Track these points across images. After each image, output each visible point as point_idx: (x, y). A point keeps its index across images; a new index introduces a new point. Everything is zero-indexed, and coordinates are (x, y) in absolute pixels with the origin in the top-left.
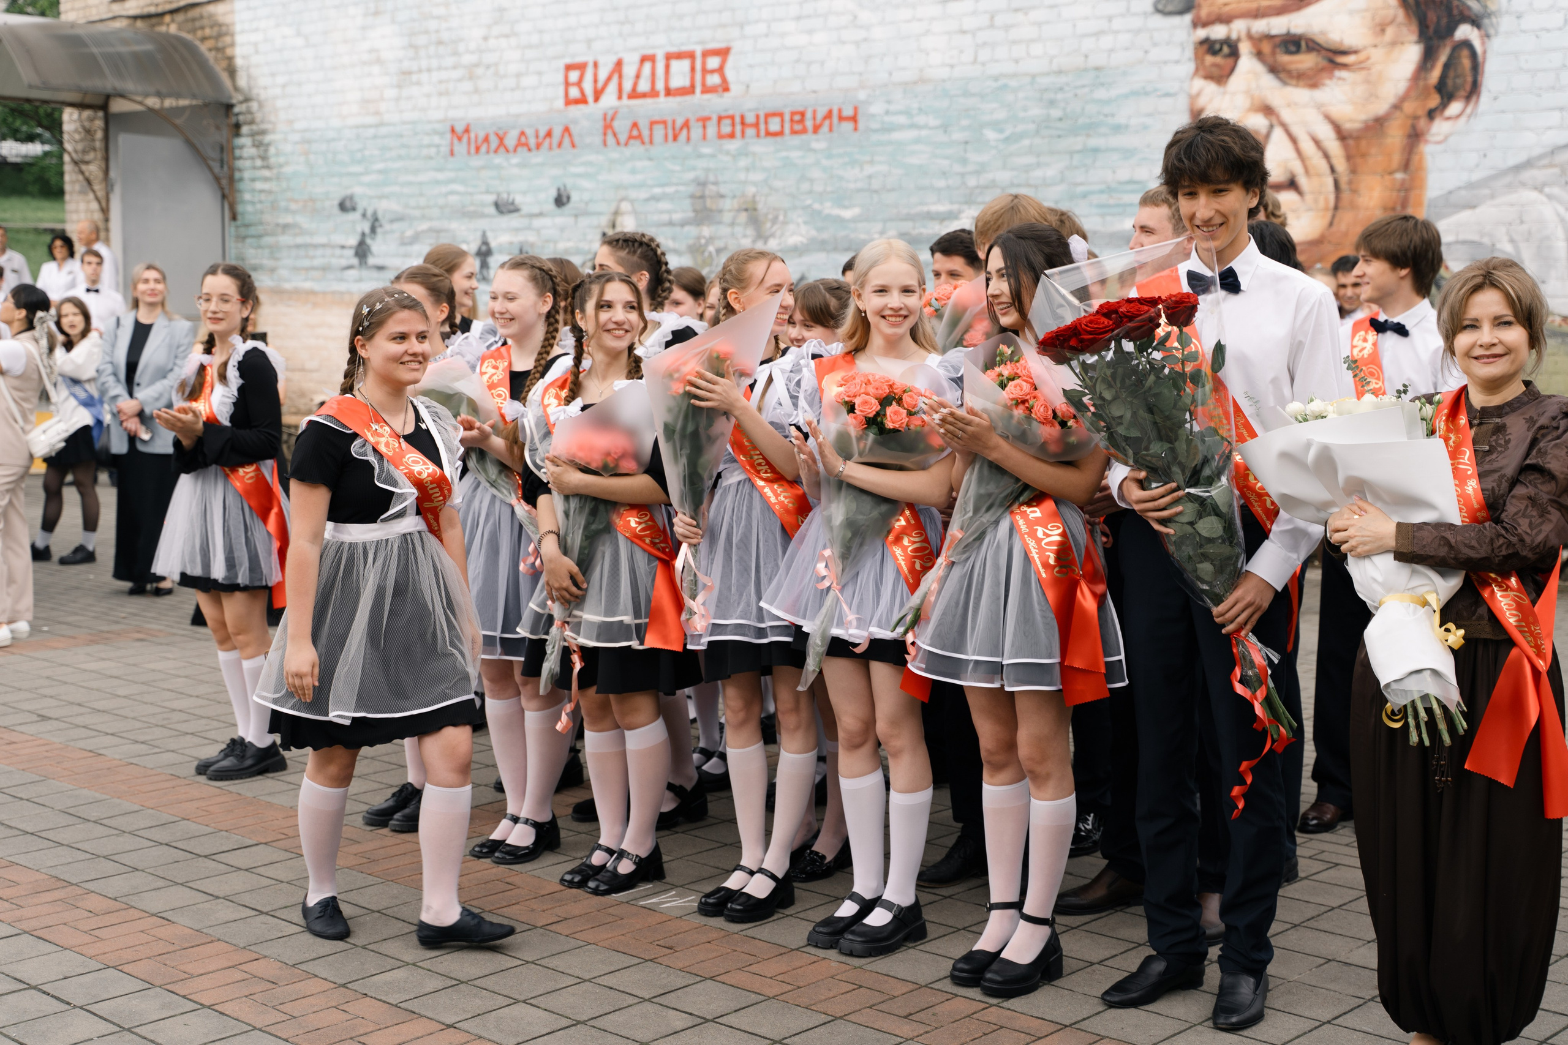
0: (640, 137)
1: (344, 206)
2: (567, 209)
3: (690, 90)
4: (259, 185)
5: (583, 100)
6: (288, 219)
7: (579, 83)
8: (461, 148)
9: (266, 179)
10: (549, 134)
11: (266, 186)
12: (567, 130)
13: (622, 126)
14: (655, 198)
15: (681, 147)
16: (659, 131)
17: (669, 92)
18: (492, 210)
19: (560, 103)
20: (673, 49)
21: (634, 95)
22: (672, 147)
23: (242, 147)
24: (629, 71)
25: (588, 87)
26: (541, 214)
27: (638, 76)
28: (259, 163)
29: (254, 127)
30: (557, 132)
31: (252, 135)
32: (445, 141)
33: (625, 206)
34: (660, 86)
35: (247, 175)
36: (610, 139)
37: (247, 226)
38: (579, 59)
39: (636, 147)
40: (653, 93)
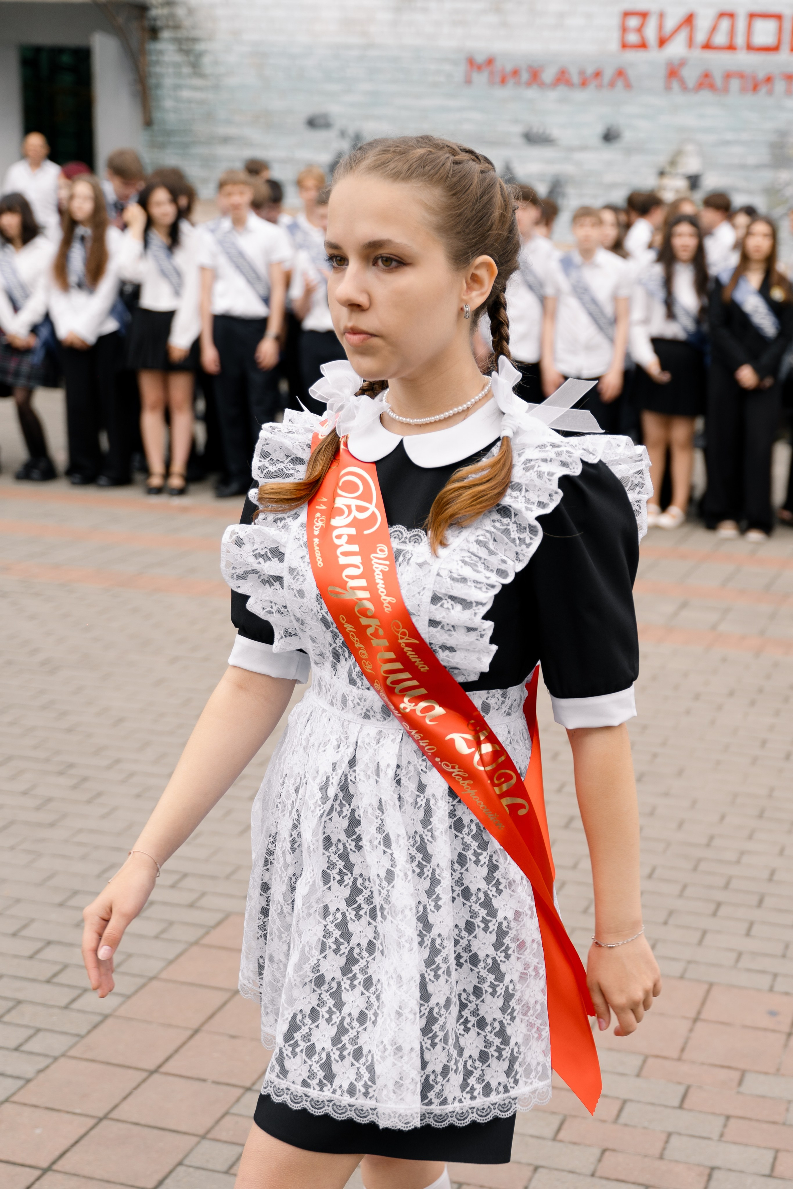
0: (712, 87)
1: (313, 123)
2: (617, 146)
3: (775, 49)
4: (186, 94)
5: (643, 45)
6: (232, 131)
7: (640, 30)
8: (481, 79)
9: (195, 88)
10: (598, 74)
11: (198, 95)
12: (620, 73)
13: (691, 75)
14: (727, 143)
15: (761, 97)
16: (735, 84)
17: (750, 47)
18: (519, 141)
19: (614, 45)
20: (757, 8)
21: (707, 46)
22: (750, 98)
23: (161, 52)
24: (703, 26)
25: (651, 33)
26: (583, 148)
27: (714, 29)
28: (186, 70)
29: (180, 34)
30: (608, 74)
31: (178, 41)
32: (459, 71)
33: (690, 148)
34: (740, 40)
35: (168, 82)
36: (675, 85)
37: (169, 133)
38: (641, 6)
39: (706, 95)
40: (731, 47)
